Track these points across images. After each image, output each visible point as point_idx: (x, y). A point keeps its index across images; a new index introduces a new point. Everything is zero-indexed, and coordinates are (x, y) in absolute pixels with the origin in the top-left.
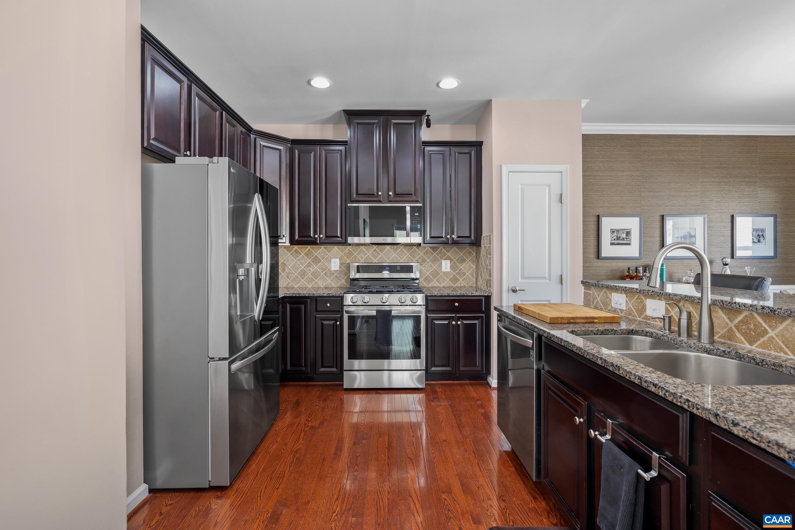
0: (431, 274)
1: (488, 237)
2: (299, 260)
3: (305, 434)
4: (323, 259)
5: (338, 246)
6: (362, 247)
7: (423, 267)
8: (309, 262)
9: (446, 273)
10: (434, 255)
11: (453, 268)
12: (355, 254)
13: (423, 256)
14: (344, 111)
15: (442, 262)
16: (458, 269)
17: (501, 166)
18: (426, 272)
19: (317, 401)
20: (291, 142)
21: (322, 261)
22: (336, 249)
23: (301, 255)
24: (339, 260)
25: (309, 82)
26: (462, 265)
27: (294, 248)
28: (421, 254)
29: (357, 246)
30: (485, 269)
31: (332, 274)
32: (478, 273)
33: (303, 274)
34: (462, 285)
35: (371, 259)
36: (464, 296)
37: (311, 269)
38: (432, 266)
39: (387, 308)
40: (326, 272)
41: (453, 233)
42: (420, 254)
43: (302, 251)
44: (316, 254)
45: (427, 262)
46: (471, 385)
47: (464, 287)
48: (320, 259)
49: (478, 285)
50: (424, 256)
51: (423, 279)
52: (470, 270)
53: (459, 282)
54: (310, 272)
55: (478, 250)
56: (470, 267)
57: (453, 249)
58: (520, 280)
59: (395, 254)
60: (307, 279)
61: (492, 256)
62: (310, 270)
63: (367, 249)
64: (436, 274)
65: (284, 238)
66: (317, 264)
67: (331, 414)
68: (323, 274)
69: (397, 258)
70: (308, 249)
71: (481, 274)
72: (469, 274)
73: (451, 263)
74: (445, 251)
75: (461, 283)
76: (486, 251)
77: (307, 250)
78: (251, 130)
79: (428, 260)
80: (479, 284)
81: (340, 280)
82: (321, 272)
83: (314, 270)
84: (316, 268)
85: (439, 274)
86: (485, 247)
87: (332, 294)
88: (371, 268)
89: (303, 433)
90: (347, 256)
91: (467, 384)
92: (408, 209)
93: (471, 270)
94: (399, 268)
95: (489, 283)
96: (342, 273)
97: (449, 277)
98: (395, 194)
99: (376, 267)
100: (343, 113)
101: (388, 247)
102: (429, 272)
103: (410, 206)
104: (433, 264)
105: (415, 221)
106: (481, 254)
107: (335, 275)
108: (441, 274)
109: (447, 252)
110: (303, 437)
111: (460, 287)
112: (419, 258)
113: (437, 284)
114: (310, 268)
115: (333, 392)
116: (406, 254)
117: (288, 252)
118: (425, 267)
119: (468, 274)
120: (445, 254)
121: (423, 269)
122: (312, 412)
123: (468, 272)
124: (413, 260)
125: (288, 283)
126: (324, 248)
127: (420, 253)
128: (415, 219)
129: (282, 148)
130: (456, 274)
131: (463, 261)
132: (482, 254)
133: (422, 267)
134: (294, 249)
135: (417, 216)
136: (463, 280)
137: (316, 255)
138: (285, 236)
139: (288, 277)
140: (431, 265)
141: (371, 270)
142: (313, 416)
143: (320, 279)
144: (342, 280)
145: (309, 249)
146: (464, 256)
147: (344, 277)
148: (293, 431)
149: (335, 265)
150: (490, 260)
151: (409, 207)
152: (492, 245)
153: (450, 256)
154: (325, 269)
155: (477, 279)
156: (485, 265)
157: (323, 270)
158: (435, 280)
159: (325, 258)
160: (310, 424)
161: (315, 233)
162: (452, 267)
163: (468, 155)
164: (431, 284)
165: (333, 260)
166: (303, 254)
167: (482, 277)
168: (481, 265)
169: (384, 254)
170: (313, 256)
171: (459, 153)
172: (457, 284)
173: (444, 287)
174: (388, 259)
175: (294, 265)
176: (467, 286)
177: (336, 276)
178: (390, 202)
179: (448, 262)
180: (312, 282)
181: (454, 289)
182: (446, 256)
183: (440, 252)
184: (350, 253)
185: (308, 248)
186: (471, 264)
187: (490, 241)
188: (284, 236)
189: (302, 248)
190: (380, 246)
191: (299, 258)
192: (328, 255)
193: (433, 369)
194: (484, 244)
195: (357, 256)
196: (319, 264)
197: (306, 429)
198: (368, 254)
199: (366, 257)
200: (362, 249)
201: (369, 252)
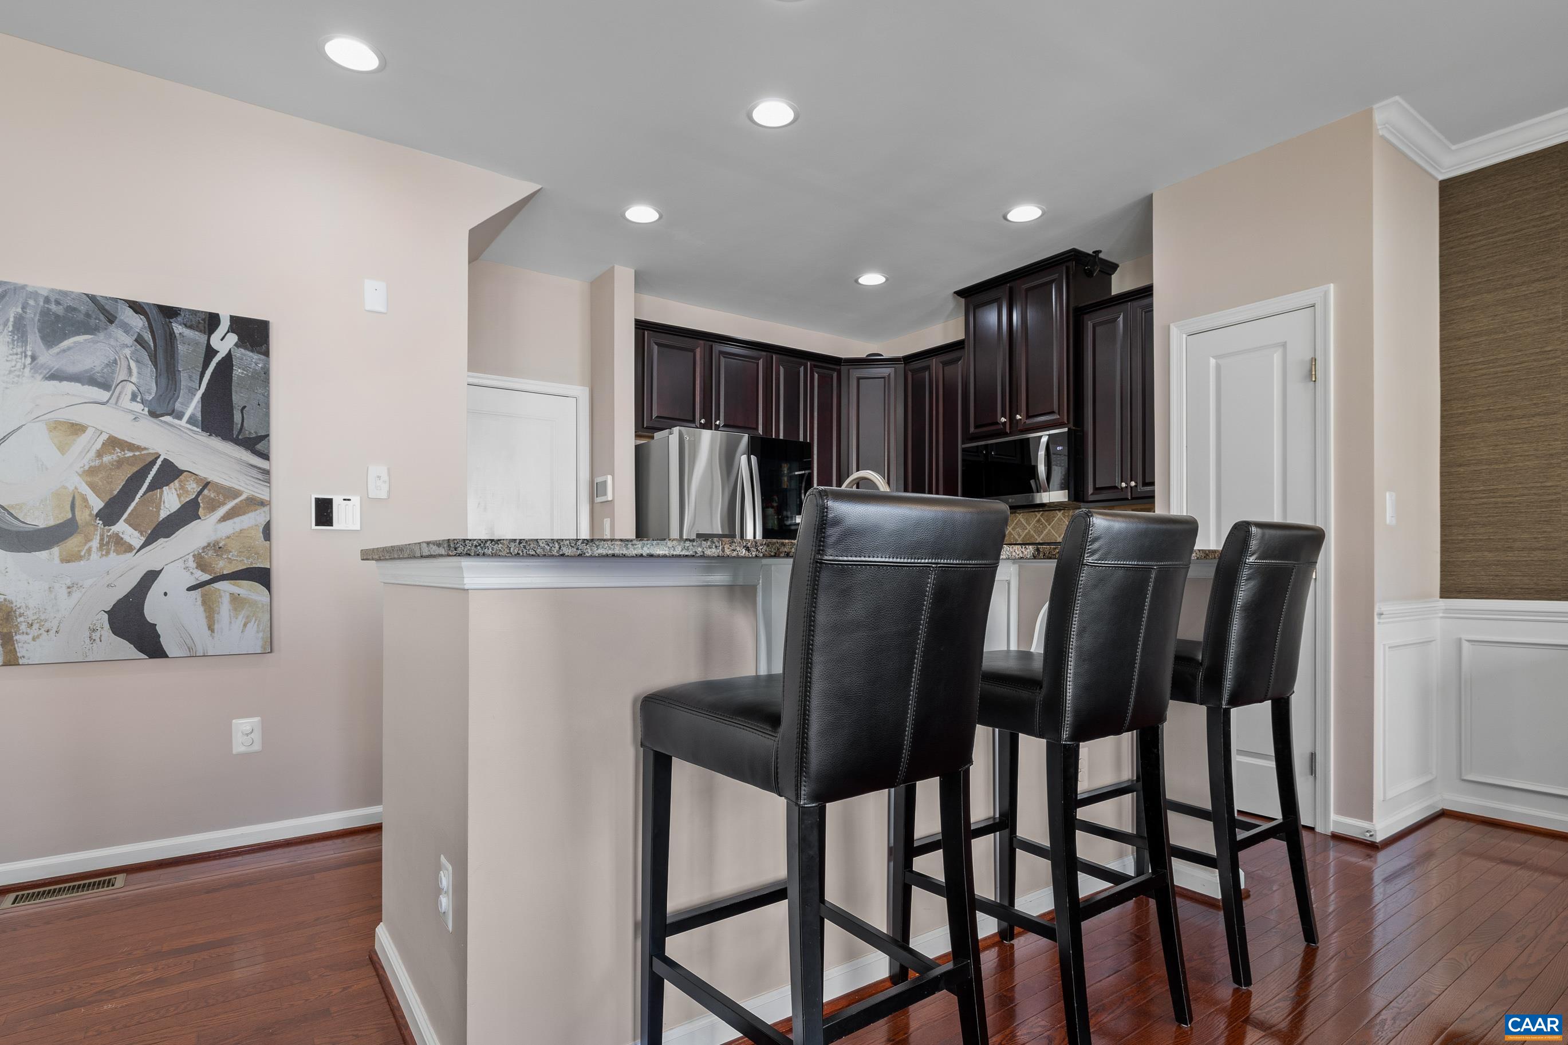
14: (955, 293)
17: (1168, 327)
41: (1132, 478)
78: (840, 361)
92: (1044, 441)
98: (1028, 417)
103: (1049, 436)
151: (1047, 438)
178: (1021, 431)
198: (1028, 528)
199: (1025, 533)
200: (1019, 520)
201: (1029, 524)
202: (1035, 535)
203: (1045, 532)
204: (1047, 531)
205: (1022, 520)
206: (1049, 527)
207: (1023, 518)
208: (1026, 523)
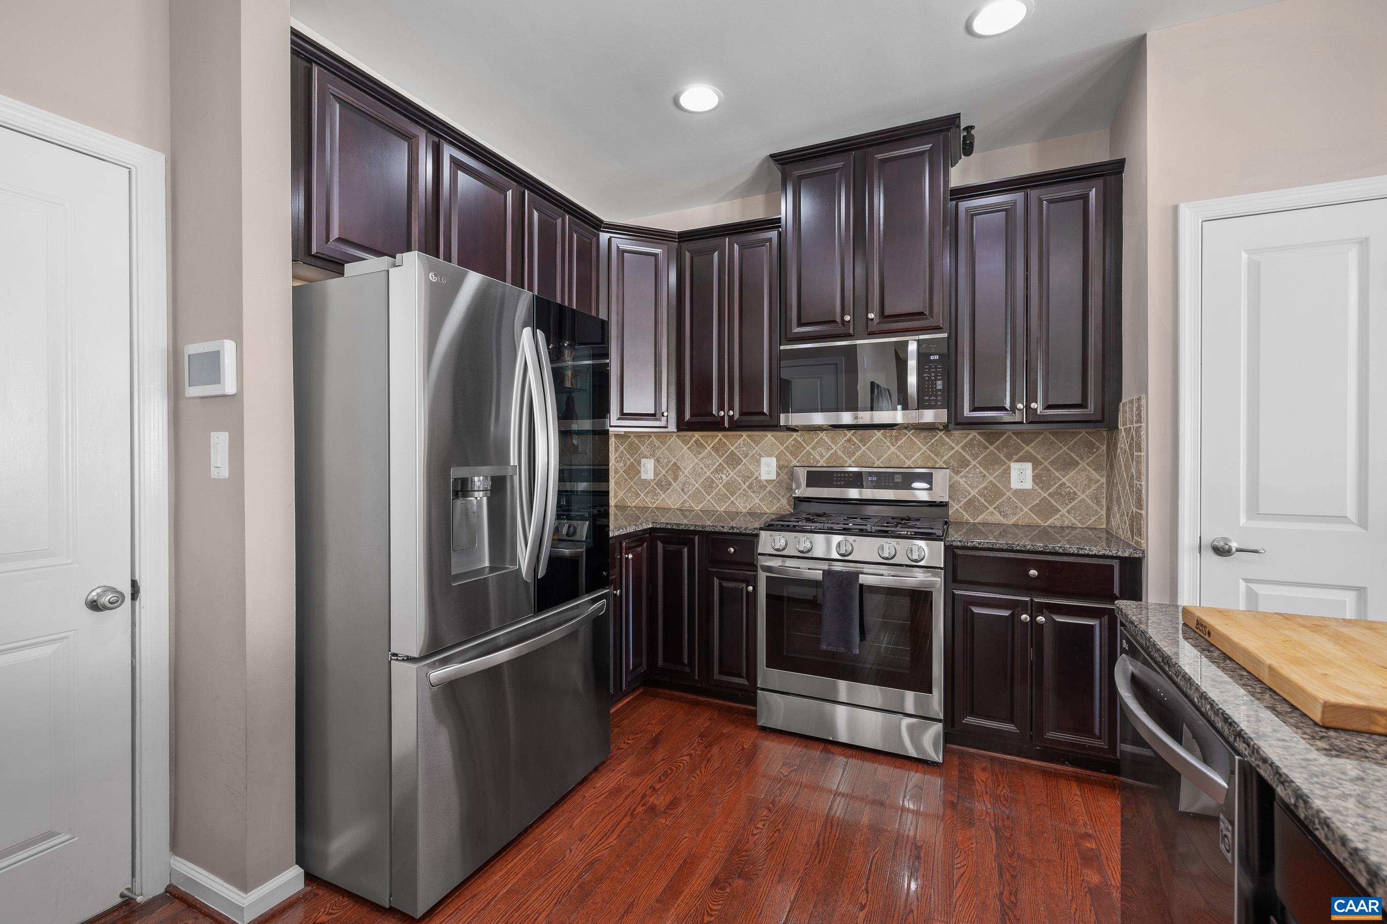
0: (981, 494)
1: (1135, 405)
2: (702, 459)
3: (629, 822)
4: (745, 458)
5: (774, 433)
6: (822, 434)
7: (962, 477)
8: (721, 464)
9: (1018, 493)
10: (988, 451)
11: (1042, 481)
12: (808, 448)
13: (960, 453)
14: (772, 156)
15: (1009, 467)
16: (1055, 484)
17: (1176, 209)
18: (968, 488)
19: (695, 744)
20: (679, 238)
21: (744, 461)
22: (769, 437)
23: (706, 451)
24: (775, 459)
25: (676, 102)
26: (1068, 474)
27: (694, 437)
28: (956, 448)
29: (812, 432)
30: (1128, 487)
31: (763, 487)
32: (1111, 495)
33: (709, 485)
34: (1067, 523)
35: (841, 458)
36: (1057, 554)
37: (724, 477)
38: (985, 476)
39: (851, 567)
40: (751, 484)
41: (1031, 397)
42: (953, 448)
43: (707, 442)
44: (732, 448)
45: (971, 466)
46: (1080, 780)
47: (1073, 528)
48: (739, 458)
49: (1112, 525)
50: (964, 454)
51: (960, 505)
52: (1089, 488)
53: (1058, 516)
54: (721, 481)
55: (1112, 439)
56: (1090, 480)
57: (1041, 436)
58: (1243, 521)
59: (893, 449)
60: (716, 495)
61: (1143, 454)
62: (721, 477)
63: (832, 439)
64: (994, 493)
65: (664, 419)
66: (734, 468)
67: (704, 785)
68: (745, 487)
69: (899, 457)
70: (718, 438)
71: (1119, 498)
72: (1087, 496)
73: (1034, 469)
74: (1018, 441)
75: (1064, 516)
76: (1129, 440)
77: (716, 440)
78: (601, 224)
79: (973, 463)
80: (1115, 522)
81: (778, 498)
82: (741, 482)
83: (729, 478)
84: (732, 474)
85: (1003, 495)
86: (1128, 431)
87: (738, 529)
88: (837, 477)
89: (628, 819)
90: (791, 453)
91: (1066, 777)
92: (913, 347)
93: (1094, 487)
94: (898, 479)
95: (1136, 524)
96: (781, 486)
97: (1031, 504)
98: (883, 316)
99: (847, 475)
100: (771, 161)
101: (878, 434)
102: (977, 490)
103: (918, 341)
104: (987, 471)
105: (930, 374)
106: (1119, 450)
107: (768, 490)
108: (1008, 494)
109: (1023, 442)
110: (622, 831)
111: (1062, 527)
112: (951, 456)
113: (998, 518)
114: (722, 475)
115: (736, 727)
116: (920, 449)
117: (683, 445)
118: (966, 477)
119: (1083, 496)
120: (1018, 449)
121: (962, 481)
122: (671, 769)
123: (1083, 493)
124: (936, 462)
125: (684, 501)
126: (748, 436)
127: (953, 445)
128: (930, 368)
129: (661, 250)
130: (1049, 495)
131: (1068, 464)
132: (1121, 448)
133: (957, 478)
134: (694, 439)
135: (934, 361)
136: (1068, 512)
137: (732, 451)
138: (665, 414)
139: (683, 490)
140: (981, 472)
141: (837, 481)
142: (667, 780)
143: (739, 496)
144: (781, 499)
145: (720, 439)
146: (1072, 454)
147: (785, 494)
148: (612, 808)
149: (768, 469)
150: (1139, 463)
151: (916, 343)
152: (1143, 425)
153: (1034, 453)
154: (749, 477)
155: (1109, 509)
156: (1127, 476)
157: (746, 478)
158: (991, 509)
159: (750, 455)
160: (651, 799)
161: (721, 407)
162: (1036, 478)
163: (1080, 203)
164: (982, 516)
165: (764, 460)
166: (709, 448)
167: (1119, 508)
168: (1119, 477)
169: (868, 448)
170: (727, 452)
171: (1050, 202)
172: (1052, 520)
173: (1015, 525)
174: (878, 460)
175: (694, 469)
176: (1079, 525)
177: (770, 492)
178: (871, 334)
179: (1028, 466)
180: (724, 502)
181: (1044, 533)
182: (1021, 454)
183: (1005, 444)
184: (798, 447)
185: (718, 436)
186: (1094, 472)
187: (1139, 415)
188: (663, 416)
189: (708, 436)
190: (860, 432)
191: (701, 456)
192: (755, 451)
193: (970, 720)
194: (1125, 424)
195: (813, 452)
196: (737, 469)
197: (640, 809)
198: (835, 448)
199: (829, 454)
200: (822, 438)
201: (836, 444)
202: (843, 456)
203: (858, 454)
204: (860, 452)
205: (826, 439)
206: (863, 448)
207: (827, 436)
208: (832, 442)
